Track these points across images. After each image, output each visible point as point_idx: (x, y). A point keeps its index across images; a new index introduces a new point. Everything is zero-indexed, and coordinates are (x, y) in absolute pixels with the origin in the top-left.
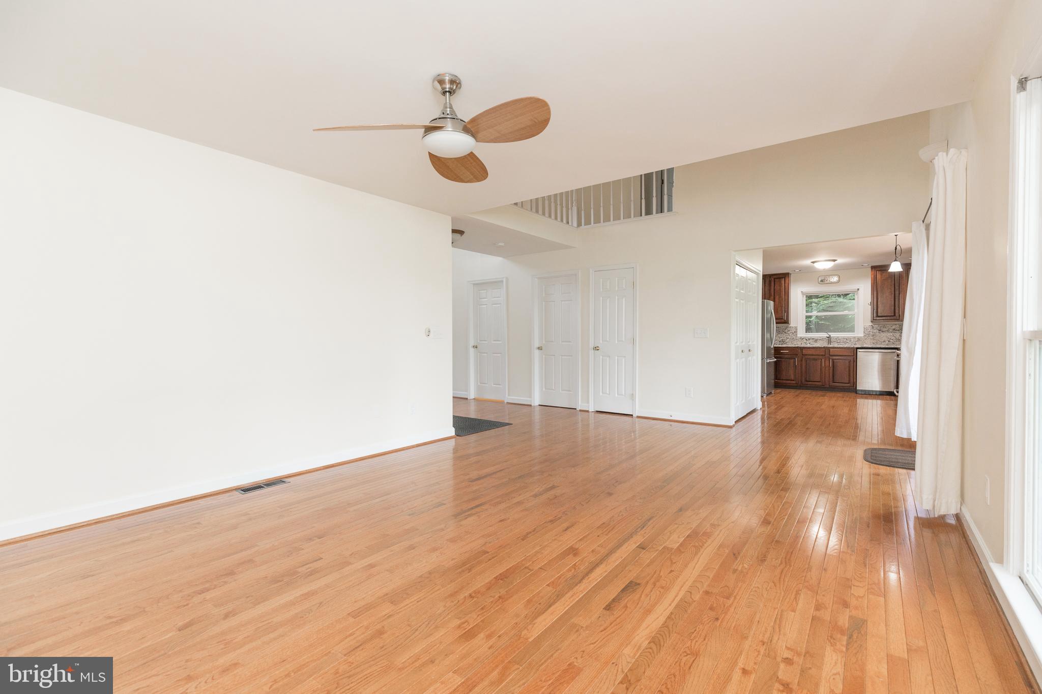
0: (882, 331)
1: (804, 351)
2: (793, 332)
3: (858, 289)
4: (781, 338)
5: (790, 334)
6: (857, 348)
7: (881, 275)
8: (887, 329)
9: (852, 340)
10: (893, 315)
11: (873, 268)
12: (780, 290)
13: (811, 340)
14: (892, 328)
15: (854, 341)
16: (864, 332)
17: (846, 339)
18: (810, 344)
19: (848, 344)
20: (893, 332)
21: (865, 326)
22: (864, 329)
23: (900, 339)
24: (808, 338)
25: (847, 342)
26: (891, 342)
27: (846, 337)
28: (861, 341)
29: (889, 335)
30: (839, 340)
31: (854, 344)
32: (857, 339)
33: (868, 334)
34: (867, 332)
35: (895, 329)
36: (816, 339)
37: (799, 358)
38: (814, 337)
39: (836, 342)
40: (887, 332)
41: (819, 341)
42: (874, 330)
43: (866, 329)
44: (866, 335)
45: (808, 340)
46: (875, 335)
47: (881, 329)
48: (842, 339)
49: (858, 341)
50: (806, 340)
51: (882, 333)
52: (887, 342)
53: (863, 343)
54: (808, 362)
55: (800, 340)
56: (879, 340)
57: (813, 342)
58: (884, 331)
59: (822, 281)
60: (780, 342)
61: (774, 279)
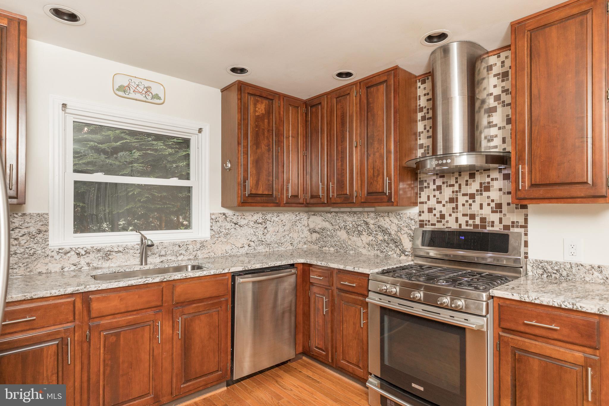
0: (240, 226)
2: (33, 230)
3: (200, 130)
6: (234, 276)
7: (255, 105)
8: (247, 222)
10: (271, 193)
11: (242, 86)
13: (92, 256)
14: (253, 219)
15: (194, 250)
16: (211, 227)
17: (179, 246)
18: (89, 266)
19: (182, 256)
20: (254, 228)
21: (213, 214)
22: (212, 221)
23: (263, 240)
24: (84, 249)
25: (180, 252)
26: (251, 248)
27: (178, 241)
28: (207, 248)
29: (249, 233)
30: (165, 249)
31: (193, 257)
32: (198, 246)
33: (218, 233)
34: (217, 228)
35: (257, 221)
36: (108, 249)
37: (76, 334)
38: (103, 246)
39: (157, 255)
40: (246, 227)
41: (116, 255)
42: (228, 222)
43: (214, 220)
44: (214, 234)
45: (82, 255)
46: (229, 233)
47: (238, 221)
48: (171, 247)
49: (201, 248)
50: (78, 254)
51: (239, 230)
52: (247, 247)
53: (209, 254)
54: (113, 339)
55: (57, 257)
56: (234, 245)
57: (99, 259)
58: (242, 225)
59: (122, 89)
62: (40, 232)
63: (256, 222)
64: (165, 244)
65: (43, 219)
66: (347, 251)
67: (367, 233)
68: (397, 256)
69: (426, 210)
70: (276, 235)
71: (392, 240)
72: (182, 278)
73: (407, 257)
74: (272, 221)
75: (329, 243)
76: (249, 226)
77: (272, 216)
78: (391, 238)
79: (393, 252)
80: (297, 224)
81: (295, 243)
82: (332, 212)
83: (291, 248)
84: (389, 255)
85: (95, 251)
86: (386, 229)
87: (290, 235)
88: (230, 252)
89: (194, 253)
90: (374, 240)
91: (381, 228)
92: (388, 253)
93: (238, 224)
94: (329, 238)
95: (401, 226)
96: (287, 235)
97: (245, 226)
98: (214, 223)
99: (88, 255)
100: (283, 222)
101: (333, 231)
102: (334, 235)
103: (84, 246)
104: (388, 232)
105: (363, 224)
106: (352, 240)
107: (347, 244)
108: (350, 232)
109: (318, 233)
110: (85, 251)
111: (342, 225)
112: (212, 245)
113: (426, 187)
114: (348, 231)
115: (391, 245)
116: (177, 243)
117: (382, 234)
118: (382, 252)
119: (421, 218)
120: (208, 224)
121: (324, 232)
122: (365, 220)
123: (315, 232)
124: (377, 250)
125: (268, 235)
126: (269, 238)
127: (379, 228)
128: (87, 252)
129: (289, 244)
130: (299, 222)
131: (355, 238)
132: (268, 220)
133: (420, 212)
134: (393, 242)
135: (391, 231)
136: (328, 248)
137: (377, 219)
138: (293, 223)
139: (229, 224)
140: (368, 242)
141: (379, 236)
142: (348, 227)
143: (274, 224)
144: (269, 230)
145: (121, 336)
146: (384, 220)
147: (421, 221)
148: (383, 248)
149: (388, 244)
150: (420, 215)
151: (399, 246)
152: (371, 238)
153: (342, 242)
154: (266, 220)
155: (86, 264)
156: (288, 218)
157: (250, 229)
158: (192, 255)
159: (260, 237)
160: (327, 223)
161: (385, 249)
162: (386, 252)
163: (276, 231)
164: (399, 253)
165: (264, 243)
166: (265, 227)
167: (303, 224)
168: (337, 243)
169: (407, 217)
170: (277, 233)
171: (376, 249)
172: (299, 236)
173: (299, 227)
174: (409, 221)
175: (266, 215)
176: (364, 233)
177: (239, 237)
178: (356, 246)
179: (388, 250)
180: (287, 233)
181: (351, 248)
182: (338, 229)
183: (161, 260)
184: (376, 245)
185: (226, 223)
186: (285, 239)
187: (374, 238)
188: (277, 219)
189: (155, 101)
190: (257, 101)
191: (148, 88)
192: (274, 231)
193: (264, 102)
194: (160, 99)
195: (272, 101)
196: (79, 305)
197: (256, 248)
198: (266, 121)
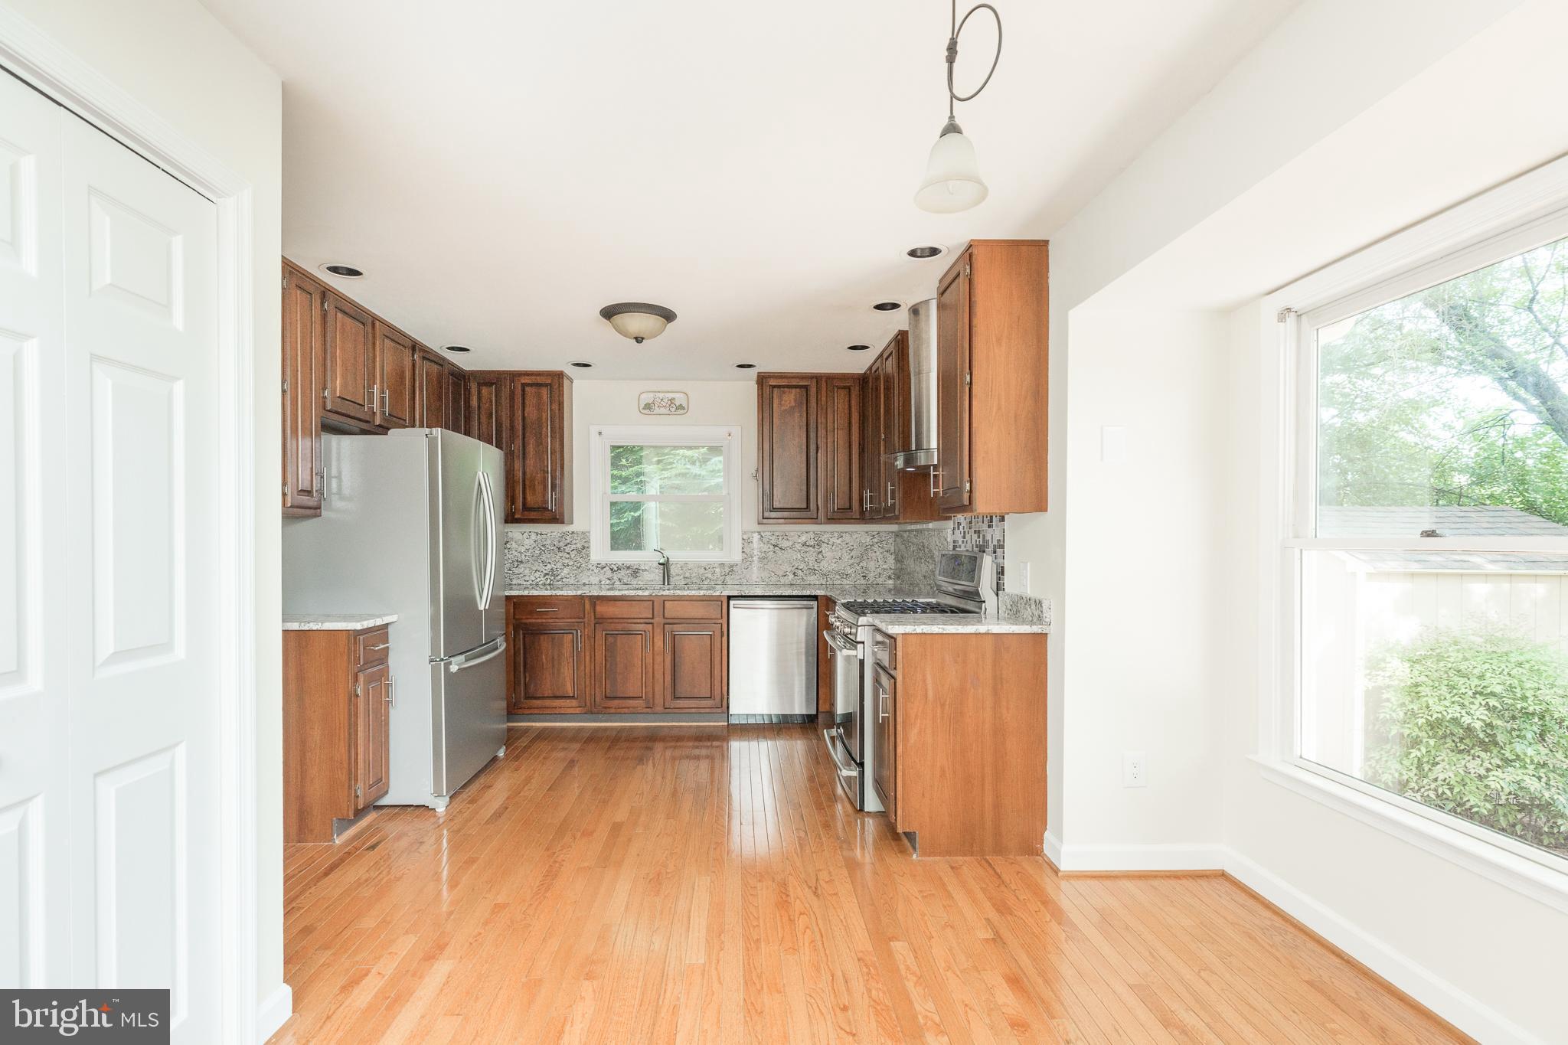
0: (781, 549)
1: (599, 608)
2: (579, 546)
3: (730, 435)
4: (549, 566)
5: (573, 554)
6: (730, 598)
7: (780, 398)
8: (791, 543)
9: (717, 570)
10: (805, 507)
11: (762, 379)
12: (540, 419)
13: (623, 572)
14: (801, 540)
15: (722, 574)
16: (743, 548)
17: (705, 569)
18: (620, 582)
19: (709, 580)
20: (802, 551)
21: (746, 533)
22: (744, 541)
23: (816, 568)
25: (706, 575)
26: (799, 577)
28: (738, 573)
30: (690, 571)
31: (721, 582)
32: (727, 570)
33: (751, 556)
34: (750, 550)
35: (808, 542)
36: (635, 567)
37: (586, 630)
38: (632, 563)
39: (682, 577)
40: (790, 550)
41: (643, 573)
42: (765, 543)
43: (747, 540)
44: (747, 557)
45: (615, 571)
46: (767, 556)
47: (779, 542)
48: (697, 569)
49: (730, 573)
50: (612, 570)
51: (781, 553)
52: (792, 576)
53: (741, 580)
54: (611, 640)
55: (596, 571)
57: (629, 576)
58: (784, 548)
59: (648, 406)
60: (547, 577)
61: (524, 385)
62: (584, 548)
63: (804, 544)
64: (690, 566)
65: (585, 535)
72: (671, 595)
76: (794, 548)
77: (831, 535)
80: (874, 548)
81: (871, 576)
82: (908, 529)
83: (863, 582)
85: (625, 567)
87: (861, 564)
88: (768, 580)
89: (723, 578)
93: (779, 546)
96: (856, 564)
97: (788, 548)
98: (747, 544)
99: (619, 571)
100: (849, 545)
103: (616, 562)
110: (617, 568)
112: (744, 569)
120: (741, 545)
125: (824, 562)
126: (824, 565)
128: (619, 569)
129: (860, 576)
130: (879, 547)
139: (766, 545)
143: (833, 547)
144: (825, 554)
145: (618, 638)
154: (822, 542)
155: (617, 579)
156: (859, 539)
157: (796, 552)
158: (720, 580)
159: (811, 564)
163: (839, 557)
165: (818, 571)
166: (819, 550)
167: (886, 549)
170: (839, 560)
172: (878, 566)
173: (878, 553)
175: (821, 535)
177: (779, 563)
180: (858, 560)
183: (686, 583)
185: (763, 544)
186: (854, 569)
189: (679, 412)
190: (784, 392)
191: (672, 400)
192: (834, 558)
193: (794, 390)
194: (684, 408)
195: (806, 387)
196: (588, 606)
197: (805, 578)
198: (797, 415)
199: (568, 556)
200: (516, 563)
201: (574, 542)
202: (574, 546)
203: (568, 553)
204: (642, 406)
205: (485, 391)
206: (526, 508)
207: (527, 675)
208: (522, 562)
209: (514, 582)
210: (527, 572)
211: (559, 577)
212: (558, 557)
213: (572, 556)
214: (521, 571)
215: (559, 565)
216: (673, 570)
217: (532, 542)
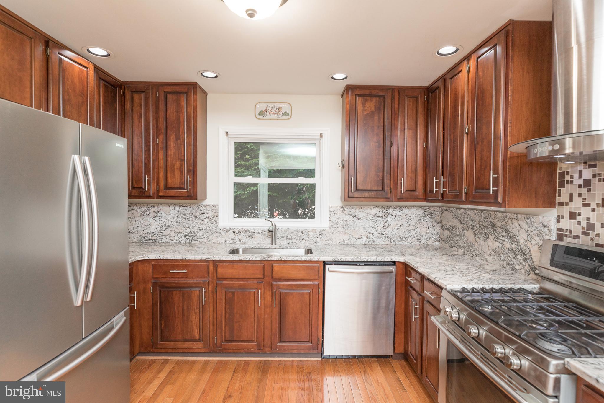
0: (358, 218)
1: (220, 270)
2: (211, 215)
3: (321, 135)
4: (188, 230)
5: (206, 221)
6: (325, 263)
7: (363, 104)
9: (311, 234)
10: (381, 189)
11: (350, 89)
12: (178, 119)
13: (242, 234)
14: (372, 213)
15: (314, 237)
16: (330, 218)
17: (302, 233)
18: (240, 241)
19: (304, 241)
20: (373, 221)
21: (332, 207)
22: (330, 213)
23: (383, 233)
24: (238, 229)
25: (303, 237)
26: (370, 240)
27: (301, 229)
28: (325, 236)
29: (367, 225)
30: (291, 234)
31: (313, 242)
32: (318, 233)
33: (336, 224)
34: (336, 219)
35: (377, 214)
36: (251, 231)
37: (210, 287)
38: (249, 228)
39: (285, 238)
40: (364, 220)
41: (257, 235)
42: (346, 215)
43: (333, 212)
44: (332, 224)
45: (236, 233)
46: (347, 224)
47: (356, 214)
48: (296, 233)
49: (321, 236)
50: (234, 232)
51: (357, 222)
52: (365, 239)
53: (328, 241)
54: (230, 295)
55: (223, 233)
56: (352, 235)
57: (246, 237)
58: (360, 218)
59: (262, 113)
60: (187, 237)
61: (166, 93)
62: (214, 216)
63: (375, 215)
64: (291, 230)
65: (216, 208)
66: (474, 255)
67: (493, 237)
68: (525, 272)
69: (567, 216)
70: (399, 229)
71: (521, 250)
72: (277, 260)
73: (537, 276)
74: (394, 214)
75: (458, 244)
76: (367, 219)
77: (395, 210)
78: (519, 248)
79: (521, 267)
80: (426, 219)
81: (423, 239)
82: (461, 208)
83: (418, 243)
84: (517, 270)
85: (244, 231)
86: (514, 236)
87: (416, 230)
88: (347, 241)
89: (315, 239)
90: (500, 247)
91: (508, 234)
92: (515, 267)
93: (356, 217)
94: (458, 238)
95: (532, 233)
96: (412, 230)
97: (363, 218)
98: (332, 215)
99: (239, 234)
100: (408, 216)
101: (461, 230)
102: (462, 234)
103: (237, 227)
104: (516, 239)
105: (490, 226)
106: (478, 243)
107: (474, 247)
108: (476, 234)
109: (449, 231)
110: (238, 231)
111: (470, 224)
112: (330, 233)
113: (568, 182)
114: (475, 232)
115: (519, 257)
116: (300, 230)
117: (510, 241)
118: (509, 264)
119: (561, 226)
120: (328, 216)
121: (453, 230)
122: (492, 221)
123: (447, 229)
124: (504, 260)
125: (389, 229)
126: (389, 231)
127: (506, 233)
128: (239, 232)
129: (415, 239)
130: (429, 217)
131: (481, 242)
132: (389, 214)
133: (559, 217)
134: (521, 254)
135: (520, 239)
136: (456, 249)
137: (505, 222)
138: (421, 218)
139: (347, 216)
140: (494, 248)
141: (506, 243)
142: (475, 228)
143: (396, 218)
144: (390, 223)
145: (235, 294)
146: (512, 224)
147: (559, 230)
148: (510, 259)
149: (516, 255)
150: (558, 221)
151: (528, 260)
152: (497, 244)
153: (469, 245)
154: (387, 214)
155: (238, 239)
156: (414, 212)
157: (369, 221)
158: (312, 241)
159: (379, 230)
160: (457, 220)
161: (511, 260)
162: (513, 265)
163: (399, 225)
164: (528, 270)
165: (384, 236)
166: (385, 220)
167: (435, 219)
168: (465, 245)
169: (539, 223)
170: (400, 227)
171: (502, 258)
172: (428, 232)
173: (428, 222)
174: (542, 228)
175: (387, 209)
176: (490, 237)
177: (357, 228)
178: (482, 251)
179: (515, 263)
180: (413, 228)
181: (477, 252)
182: (466, 228)
183: (288, 242)
184: (502, 253)
185: (344, 215)
186: (410, 234)
187: (501, 245)
188: (400, 213)
189: (285, 117)
190: (366, 100)
191: (279, 109)
192: (396, 225)
193: (374, 99)
194: (288, 115)
195: (384, 97)
196: (211, 268)
197: (375, 240)
198: (376, 118)
199: (202, 222)
200: (164, 228)
201: (207, 212)
202: (206, 215)
203: (202, 220)
204: (257, 113)
205: (136, 97)
206: (167, 188)
207: (163, 322)
208: (169, 226)
209: (163, 241)
210: (173, 233)
211: (196, 238)
212: (195, 223)
213: (206, 222)
214: (168, 233)
215: (196, 229)
216: (279, 234)
217: (176, 212)
